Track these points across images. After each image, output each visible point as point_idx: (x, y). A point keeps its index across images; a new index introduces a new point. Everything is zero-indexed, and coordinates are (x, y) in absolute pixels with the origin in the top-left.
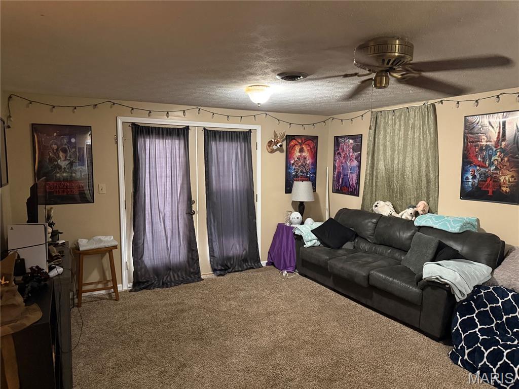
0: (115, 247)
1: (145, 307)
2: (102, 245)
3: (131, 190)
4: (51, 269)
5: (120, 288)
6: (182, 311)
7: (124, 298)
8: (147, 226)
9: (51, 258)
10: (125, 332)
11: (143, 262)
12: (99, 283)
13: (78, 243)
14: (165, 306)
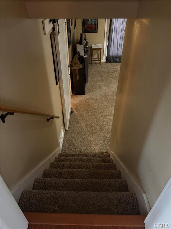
0: (102, 48)
1: (107, 68)
2: (98, 47)
3: (109, 29)
4: (85, 55)
5: (102, 61)
6: (116, 71)
7: (102, 64)
8: (112, 42)
9: (85, 52)
10: (100, 73)
11: (109, 54)
12: (97, 58)
13: (92, 46)
14: (112, 69)
